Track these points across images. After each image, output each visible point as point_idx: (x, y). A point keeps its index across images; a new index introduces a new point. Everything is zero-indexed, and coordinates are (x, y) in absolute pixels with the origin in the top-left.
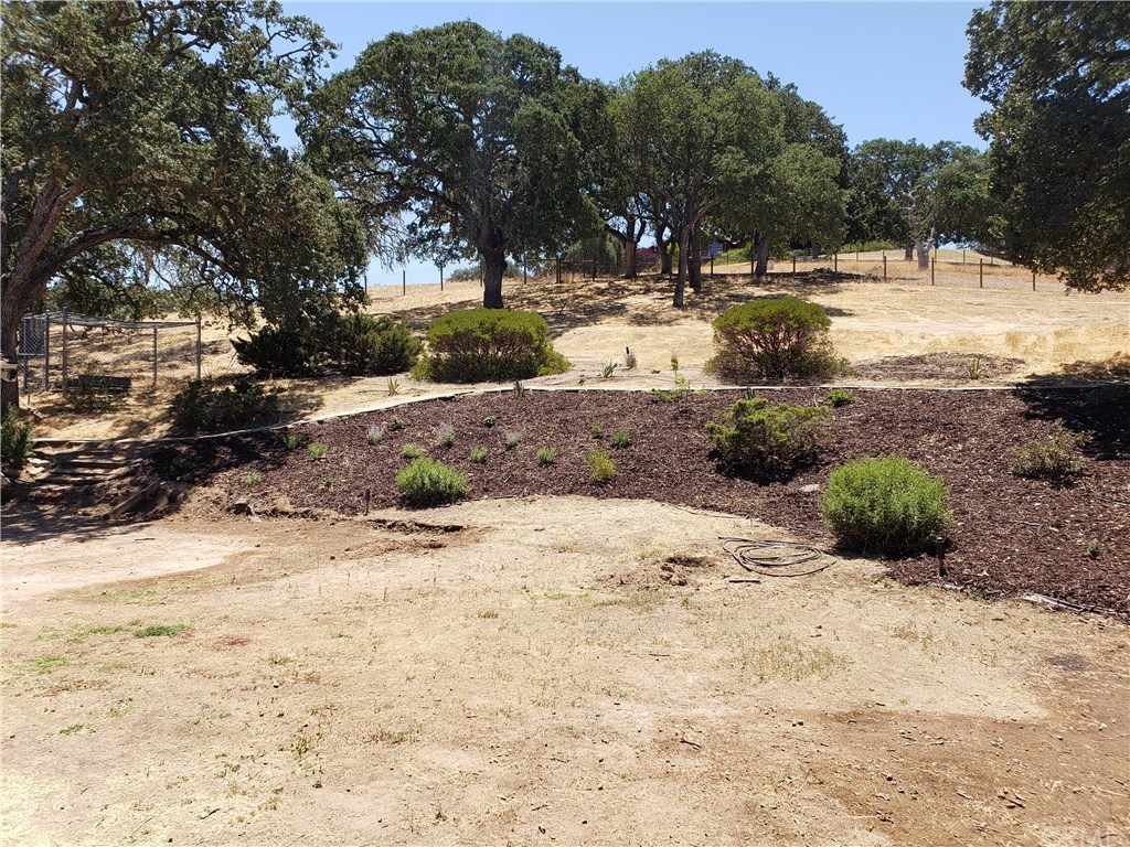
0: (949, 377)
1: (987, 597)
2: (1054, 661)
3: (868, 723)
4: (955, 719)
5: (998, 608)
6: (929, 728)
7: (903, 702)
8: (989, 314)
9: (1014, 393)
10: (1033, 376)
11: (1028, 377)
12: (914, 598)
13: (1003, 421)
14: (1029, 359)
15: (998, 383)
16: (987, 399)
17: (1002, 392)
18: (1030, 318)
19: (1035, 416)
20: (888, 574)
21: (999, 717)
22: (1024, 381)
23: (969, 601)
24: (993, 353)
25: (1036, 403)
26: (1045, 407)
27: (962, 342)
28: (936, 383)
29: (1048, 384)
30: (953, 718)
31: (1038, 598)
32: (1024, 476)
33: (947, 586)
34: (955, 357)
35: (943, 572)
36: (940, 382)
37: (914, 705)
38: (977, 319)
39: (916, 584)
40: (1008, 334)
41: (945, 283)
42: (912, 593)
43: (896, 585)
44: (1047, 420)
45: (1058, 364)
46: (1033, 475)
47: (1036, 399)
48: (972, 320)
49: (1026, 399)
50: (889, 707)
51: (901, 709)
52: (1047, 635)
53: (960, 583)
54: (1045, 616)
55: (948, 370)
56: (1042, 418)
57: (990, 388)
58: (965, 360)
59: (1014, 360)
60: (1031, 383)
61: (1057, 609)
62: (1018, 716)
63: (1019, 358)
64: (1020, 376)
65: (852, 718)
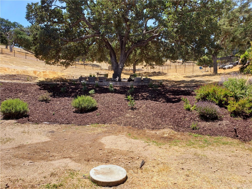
0: (22, 80)
1: (37, 124)
2: (50, 132)
3: (22, 147)
4: (37, 143)
5: (39, 125)
6: (33, 145)
7: (27, 143)
8: (28, 65)
9: (37, 84)
10: (40, 81)
11: (39, 81)
12: (23, 126)
13: (36, 90)
14: (39, 77)
15: (33, 82)
16: (32, 85)
17: (34, 84)
18: (37, 67)
19: (41, 89)
20: (17, 122)
21: (43, 141)
22: (38, 82)
23: (34, 125)
24: (31, 75)
25: (41, 87)
26: (43, 87)
27: (24, 72)
28: (20, 81)
29: (43, 83)
30: (36, 143)
31: (46, 123)
32: (40, 101)
33: (30, 123)
34: (23, 75)
35: (29, 120)
36: (21, 81)
37: (29, 143)
38: (26, 66)
39: (24, 123)
40: (34, 71)
41: (17, 57)
42: (23, 125)
43: (19, 124)
44: (44, 90)
45: (44, 79)
46: (42, 101)
47: (41, 86)
48: (25, 66)
49: (39, 86)
50: (25, 144)
51: (27, 144)
52: (48, 128)
53: (32, 122)
54: (47, 125)
55: (22, 78)
56: (43, 90)
57: (32, 83)
58: (25, 76)
59: (36, 77)
60: (40, 82)
61: (49, 124)
62: (46, 141)
63: (37, 77)
64: (37, 81)
65: (19, 147)
